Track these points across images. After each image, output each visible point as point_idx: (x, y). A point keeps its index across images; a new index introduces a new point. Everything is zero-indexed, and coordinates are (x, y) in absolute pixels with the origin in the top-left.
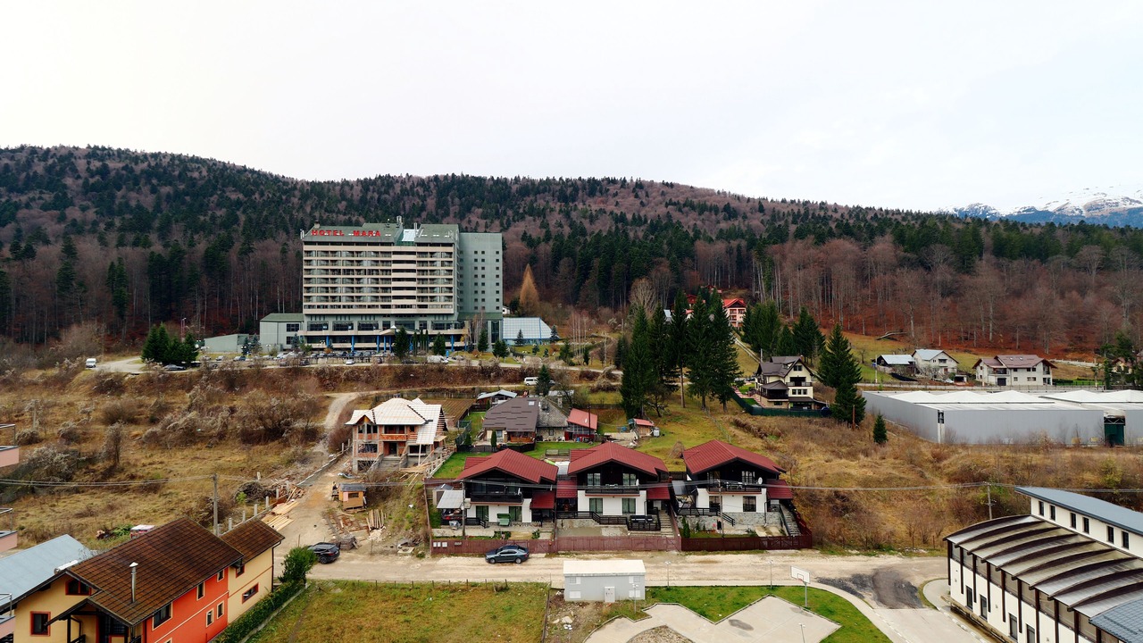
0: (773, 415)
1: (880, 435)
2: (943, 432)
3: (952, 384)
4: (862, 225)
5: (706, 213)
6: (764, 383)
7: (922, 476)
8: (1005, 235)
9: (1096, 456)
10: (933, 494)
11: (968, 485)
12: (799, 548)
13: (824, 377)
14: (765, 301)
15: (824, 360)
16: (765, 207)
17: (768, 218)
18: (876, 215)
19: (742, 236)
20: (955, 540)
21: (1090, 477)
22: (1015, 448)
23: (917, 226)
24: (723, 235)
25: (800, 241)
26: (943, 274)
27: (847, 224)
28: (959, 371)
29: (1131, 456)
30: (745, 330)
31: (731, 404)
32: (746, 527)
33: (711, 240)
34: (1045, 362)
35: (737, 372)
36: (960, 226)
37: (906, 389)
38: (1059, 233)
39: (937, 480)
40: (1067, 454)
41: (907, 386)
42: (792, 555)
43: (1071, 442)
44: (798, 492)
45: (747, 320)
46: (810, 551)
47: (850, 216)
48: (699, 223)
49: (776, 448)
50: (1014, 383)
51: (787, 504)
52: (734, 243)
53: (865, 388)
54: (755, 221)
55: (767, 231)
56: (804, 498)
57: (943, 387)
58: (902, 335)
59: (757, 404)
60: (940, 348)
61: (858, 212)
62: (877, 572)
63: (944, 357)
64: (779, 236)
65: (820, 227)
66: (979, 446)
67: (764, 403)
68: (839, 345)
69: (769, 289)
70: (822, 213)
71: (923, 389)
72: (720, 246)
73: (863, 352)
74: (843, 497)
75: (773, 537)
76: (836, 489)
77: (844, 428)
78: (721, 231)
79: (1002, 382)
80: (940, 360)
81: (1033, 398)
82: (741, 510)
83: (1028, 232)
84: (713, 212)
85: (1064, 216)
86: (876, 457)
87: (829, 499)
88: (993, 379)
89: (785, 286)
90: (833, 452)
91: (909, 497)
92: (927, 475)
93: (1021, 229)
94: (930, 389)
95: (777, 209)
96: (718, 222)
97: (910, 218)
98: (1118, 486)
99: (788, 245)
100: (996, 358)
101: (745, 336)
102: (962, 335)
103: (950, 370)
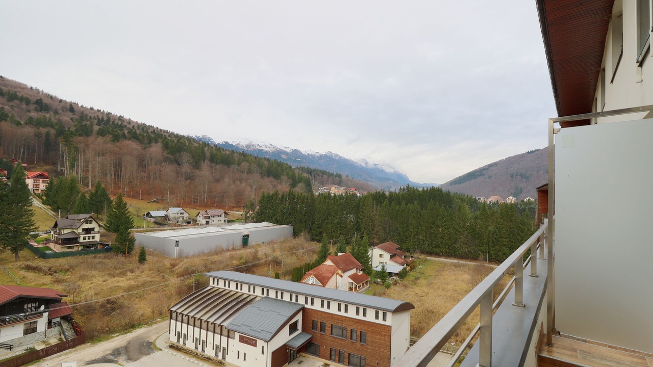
0: (64, 257)
1: (142, 259)
2: (178, 251)
3: (185, 226)
4: (145, 135)
5: (17, 102)
6: (59, 234)
7: (163, 277)
8: (215, 152)
9: (238, 252)
10: (168, 286)
11: (186, 277)
12: (73, 346)
13: (108, 227)
14: (69, 174)
15: (110, 216)
16: (75, 109)
17: (77, 117)
18: (154, 130)
19: (52, 126)
20: (173, 309)
21: (235, 262)
22: (209, 254)
23: (176, 141)
24: (30, 121)
25: (100, 137)
26: (186, 168)
27: (135, 132)
28: (189, 219)
29: (249, 250)
30: (47, 196)
31: (22, 253)
32: (25, 347)
33: (19, 124)
34: (225, 213)
35: (32, 228)
36: (196, 145)
37: (161, 230)
38: (235, 155)
39: (171, 278)
40: (228, 253)
41: (162, 228)
42: (66, 354)
43: (231, 248)
44: (78, 307)
45: (49, 189)
46: (83, 346)
47: (139, 128)
48: (6, 107)
49: (63, 280)
50: (213, 223)
51: (67, 318)
52: (43, 130)
53: (137, 232)
54: (66, 118)
55: (75, 126)
56: (82, 310)
57: (181, 227)
58: (163, 200)
59: (51, 250)
60: (182, 207)
61: (143, 127)
62: (129, 343)
63: (183, 211)
64: (85, 131)
65: (116, 131)
66: (194, 256)
67: (58, 248)
68: (121, 205)
69: (72, 166)
70: (120, 123)
71: (171, 229)
72: (29, 130)
73: (138, 210)
74: (112, 302)
75: (51, 346)
76: (108, 298)
77: (119, 258)
78: (31, 118)
79: (207, 223)
80: (181, 213)
81: (219, 229)
82: (22, 335)
83: (224, 153)
84: (24, 102)
85: (238, 148)
86: (138, 272)
87: (102, 306)
88: (204, 222)
89: (87, 166)
90: (109, 274)
91: (155, 291)
92: (166, 276)
93: (222, 151)
94: (174, 229)
95: (85, 113)
96: (29, 111)
97: (173, 136)
98: (244, 264)
99: (91, 139)
100: (206, 211)
101: (46, 201)
102: (193, 200)
103: (185, 218)
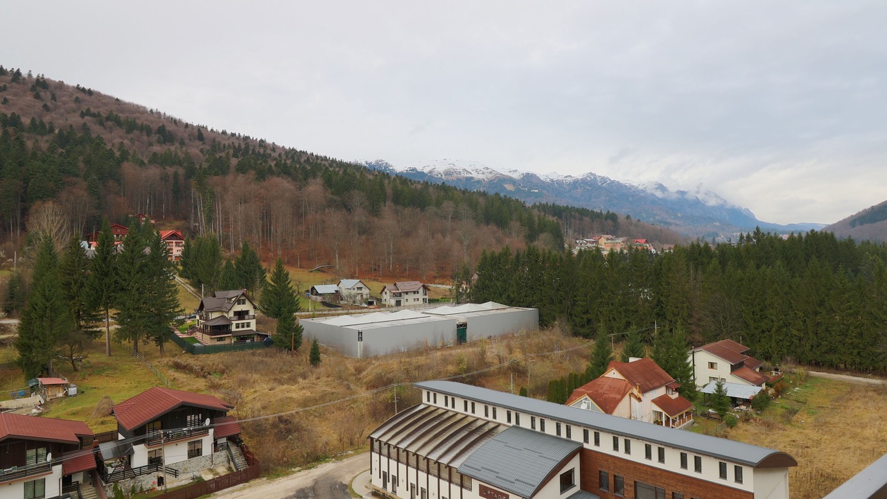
0: (216, 352)
1: (315, 359)
2: (362, 348)
3: (366, 308)
4: (298, 166)
5: (136, 132)
6: (207, 319)
7: (349, 388)
8: (400, 187)
9: (454, 352)
10: (356, 402)
11: (380, 389)
12: (247, 481)
13: (267, 309)
14: (205, 233)
15: (266, 292)
16: (205, 136)
17: (208, 148)
18: (308, 158)
19: (180, 164)
20: (375, 436)
21: (451, 368)
22: (409, 354)
23: (341, 173)
24: (155, 159)
25: (241, 175)
26: (360, 215)
27: (285, 164)
28: (371, 297)
29: (471, 350)
30: (184, 264)
31: (169, 345)
32: (191, 475)
33: (142, 164)
34: (424, 286)
35: (176, 310)
36: (371, 177)
37: (333, 315)
38: (431, 189)
39: (359, 389)
40: (439, 353)
41: (334, 312)
42: (240, 490)
43: (439, 345)
44: (245, 425)
45: (186, 254)
46: (258, 481)
47: (287, 156)
48: (126, 142)
49: (220, 385)
50: (406, 304)
51: (234, 440)
52: (170, 170)
53: (301, 317)
54: (194, 150)
55: (207, 161)
56: (250, 430)
57: (360, 311)
58: (330, 268)
59: (199, 342)
60: (357, 278)
61: (293, 154)
62: (316, 482)
63: (360, 285)
64: (220, 168)
65: (261, 164)
66: (386, 356)
67: (206, 340)
68: (281, 277)
69: (210, 220)
70: (262, 151)
71: (347, 314)
72: (154, 172)
73: (299, 283)
74: (286, 421)
75: (220, 477)
76: (280, 414)
77: (284, 356)
78: (155, 154)
79: (398, 303)
80: (358, 288)
81: (418, 314)
82: (186, 458)
83: (413, 187)
84: (144, 133)
85: (433, 177)
86: (312, 378)
87: (274, 425)
88: (393, 302)
89: (226, 220)
90: (275, 379)
91: (339, 409)
92: (352, 386)
93: (409, 184)
94: (351, 313)
95: (217, 139)
96: (151, 144)
97: (335, 165)
98: (466, 372)
99: (230, 178)
100: (395, 285)
101: (184, 271)
102: (373, 266)
103: (364, 296)
